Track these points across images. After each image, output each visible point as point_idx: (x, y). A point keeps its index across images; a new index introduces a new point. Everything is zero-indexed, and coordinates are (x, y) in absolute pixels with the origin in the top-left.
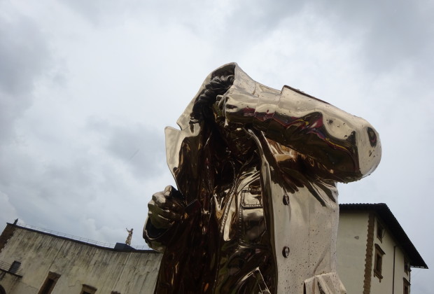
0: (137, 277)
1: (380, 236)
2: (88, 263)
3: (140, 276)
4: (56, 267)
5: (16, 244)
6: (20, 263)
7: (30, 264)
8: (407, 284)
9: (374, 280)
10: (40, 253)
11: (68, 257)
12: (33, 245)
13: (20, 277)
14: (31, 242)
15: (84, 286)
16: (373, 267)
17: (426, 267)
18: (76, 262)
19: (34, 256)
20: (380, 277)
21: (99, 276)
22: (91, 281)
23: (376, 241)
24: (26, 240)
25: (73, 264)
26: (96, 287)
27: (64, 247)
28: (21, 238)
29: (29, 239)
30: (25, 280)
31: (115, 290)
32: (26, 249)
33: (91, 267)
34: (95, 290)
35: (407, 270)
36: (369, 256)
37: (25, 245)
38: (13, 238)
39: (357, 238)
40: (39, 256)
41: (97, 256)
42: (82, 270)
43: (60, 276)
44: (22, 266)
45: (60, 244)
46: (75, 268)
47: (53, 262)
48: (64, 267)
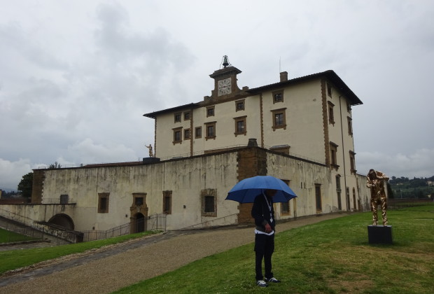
0: (181, 178)
1: (330, 94)
2: (128, 178)
3: (184, 176)
4: (102, 189)
5: (54, 183)
6: (67, 196)
7: (77, 194)
8: (350, 119)
9: (330, 126)
10: (81, 183)
11: (108, 179)
12: (70, 179)
13: (75, 204)
14: (66, 178)
15: (134, 194)
16: (328, 118)
17: (361, 103)
18: (117, 181)
19: (76, 187)
20: (333, 123)
21: (143, 184)
22: (139, 189)
23: (328, 99)
24: (61, 178)
25: (115, 182)
26: (145, 192)
27: (100, 173)
28: (55, 177)
29: (63, 176)
30: (79, 204)
31: (165, 190)
32: (66, 184)
33: (132, 181)
34: (146, 194)
35: (349, 109)
36: (325, 111)
37: (63, 182)
38: (46, 179)
39: (314, 100)
40: (82, 185)
41: (133, 172)
42: (126, 184)
43: (109, 194)
44: (71, 196)
45: (95, 172)
46: (119, 186)
47: (97, 186)
48: (109, 186)
